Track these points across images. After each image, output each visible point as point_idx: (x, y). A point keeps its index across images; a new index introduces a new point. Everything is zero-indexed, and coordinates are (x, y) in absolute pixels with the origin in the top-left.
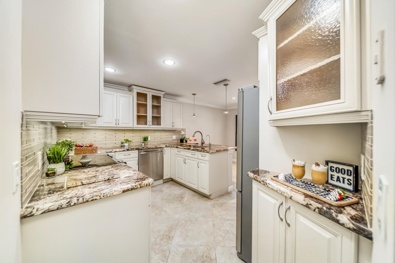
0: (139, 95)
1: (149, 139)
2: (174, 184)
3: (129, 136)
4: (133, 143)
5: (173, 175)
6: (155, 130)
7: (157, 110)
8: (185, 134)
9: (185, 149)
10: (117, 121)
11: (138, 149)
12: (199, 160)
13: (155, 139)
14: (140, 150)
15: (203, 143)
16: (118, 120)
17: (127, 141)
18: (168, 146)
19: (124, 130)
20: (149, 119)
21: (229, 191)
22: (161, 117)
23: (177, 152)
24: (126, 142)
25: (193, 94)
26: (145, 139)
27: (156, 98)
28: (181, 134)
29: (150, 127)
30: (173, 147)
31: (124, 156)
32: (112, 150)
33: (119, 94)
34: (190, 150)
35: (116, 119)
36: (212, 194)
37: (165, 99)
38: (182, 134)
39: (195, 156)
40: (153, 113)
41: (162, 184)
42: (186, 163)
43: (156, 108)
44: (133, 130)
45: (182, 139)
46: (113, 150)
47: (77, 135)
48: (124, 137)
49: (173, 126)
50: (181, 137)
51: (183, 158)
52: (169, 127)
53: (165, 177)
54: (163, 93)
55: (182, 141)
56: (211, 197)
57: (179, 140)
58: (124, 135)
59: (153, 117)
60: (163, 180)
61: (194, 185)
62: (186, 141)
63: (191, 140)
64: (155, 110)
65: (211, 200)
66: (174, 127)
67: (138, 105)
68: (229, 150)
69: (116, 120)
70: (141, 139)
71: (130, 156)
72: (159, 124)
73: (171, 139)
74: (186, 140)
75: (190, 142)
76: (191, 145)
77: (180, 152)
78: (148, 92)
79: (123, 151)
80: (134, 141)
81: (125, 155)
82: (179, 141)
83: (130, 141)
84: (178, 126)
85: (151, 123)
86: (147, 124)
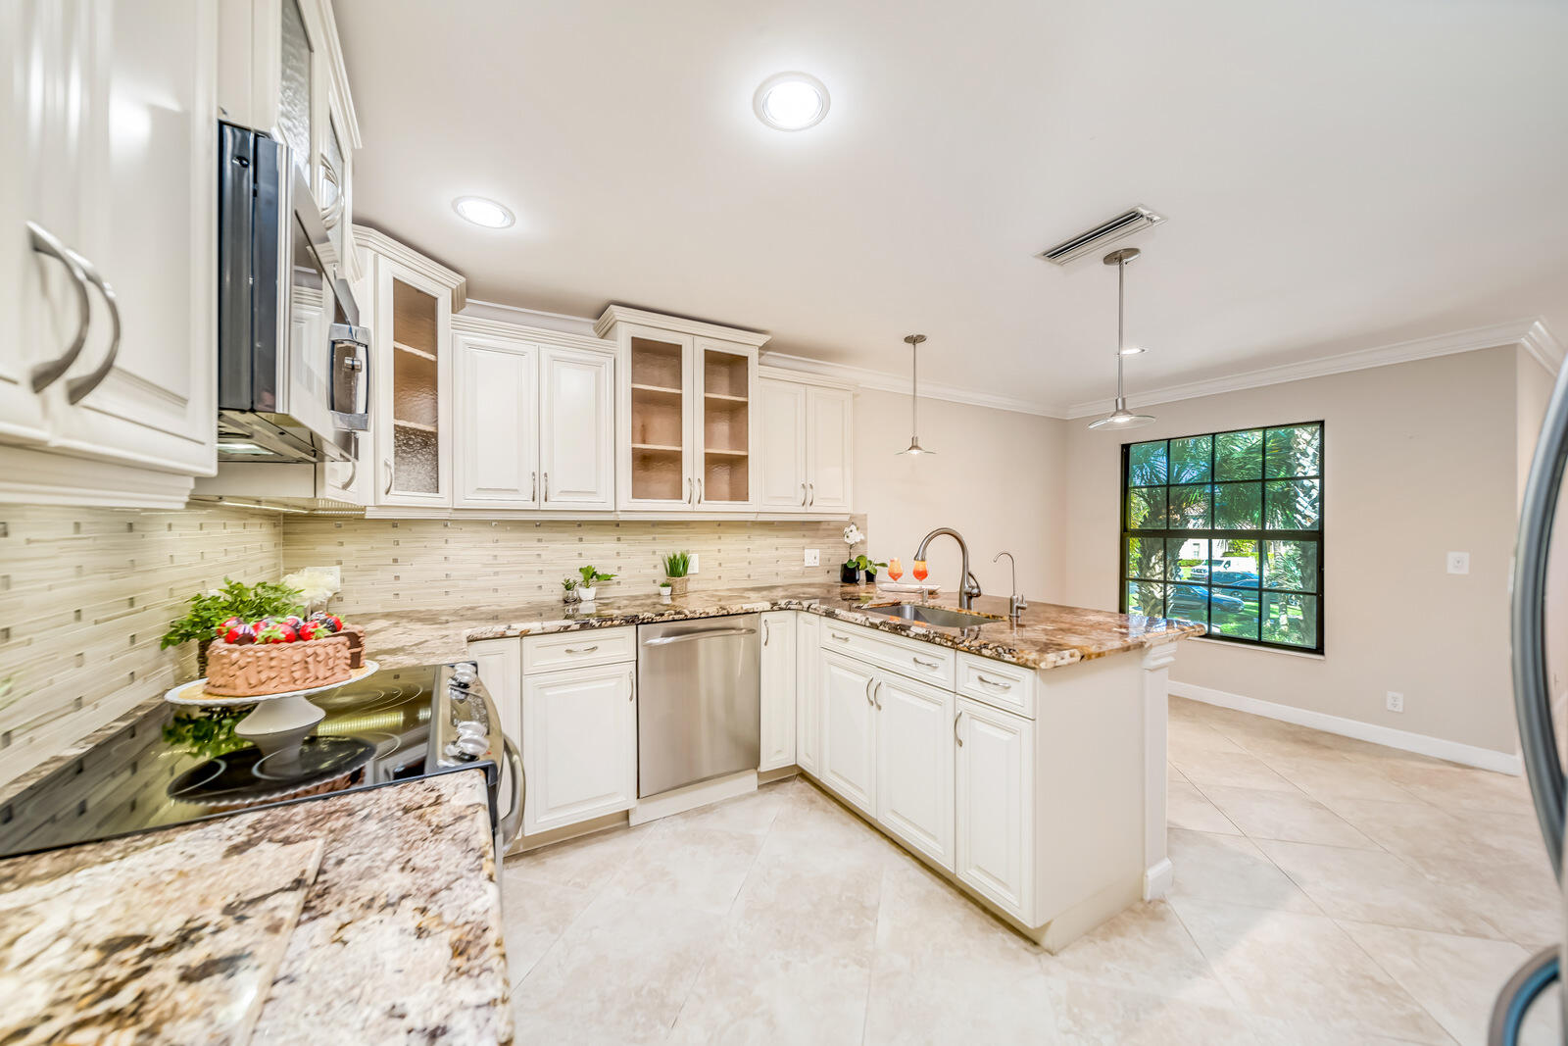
0: (644, 350)
1: (694, 567)
2: (812, 802)
3: (600, 552)
4: (619, 583)
5: (808, 755)
6: (720, 524)
7: (732, 428)
8: (863, 542)
9: (874, 626)
10: (540, 479)
11: (632, 620)
12: (964, 705)
13: (720, 564)
14: (642, 623)
15: (970, 596)
16: (546, 475)
17: (590, 575)
18: (783, 606)
19: (580, 524)
20: (693, 467)
21: (1148, 897)
22: (747, 457)
23: (830, 639)
24: (586, 580)
25: (908, 340)
26: (676, 568)
27: (726, 366)
28: (846, 540)
29: (698, 507)
30: (808, 611)
31: (569, 658)
32: (509, 628)
33: (547, 351)
34: (908, 636)
35: (534, 474)
36: (1049, 923)
37: (766, 371)
38: (851, 541)
39: (940, 676)
40: (708, 440)
41: (752, 795)
42: (879, 707)
43: (730, 412)
44: (617, 526)
45: (851, 566)
46: (514, 626)
47: (369, 547)
48: (580, 554)
49: (809, 501)
50: (842, 557)
51: (865, 676)
52: (788, 506)
53: (770, 761)
54: (761, 340)
55: (849, 575)
56: (1047, 941)
57: (834, 570)
58: (580, 546)
59: (712, 461)
60: (759, 773)
61: (934, 838)
62: (870, 577)
63: (899, 575)
64: (723, 428)
65: (1042, 957)
66: (810, 509)
67: (643, 402)
68: (1151, 647)
69: (537, 474)
70: (655, 567)
71: (595, 654)
72: (739, 493)
73: (796, 568)
74: (867, 573)
75: (894, 585)
76: (904, 599)
77: (846, 639)
78: (689, 338)
79: (559, 632)
80: (621, 576)
81: (569, 651)
82: (837, 576)
83: (606, 575)
84: (832, 500)
85: (699, 490)
86: (683, 497)
